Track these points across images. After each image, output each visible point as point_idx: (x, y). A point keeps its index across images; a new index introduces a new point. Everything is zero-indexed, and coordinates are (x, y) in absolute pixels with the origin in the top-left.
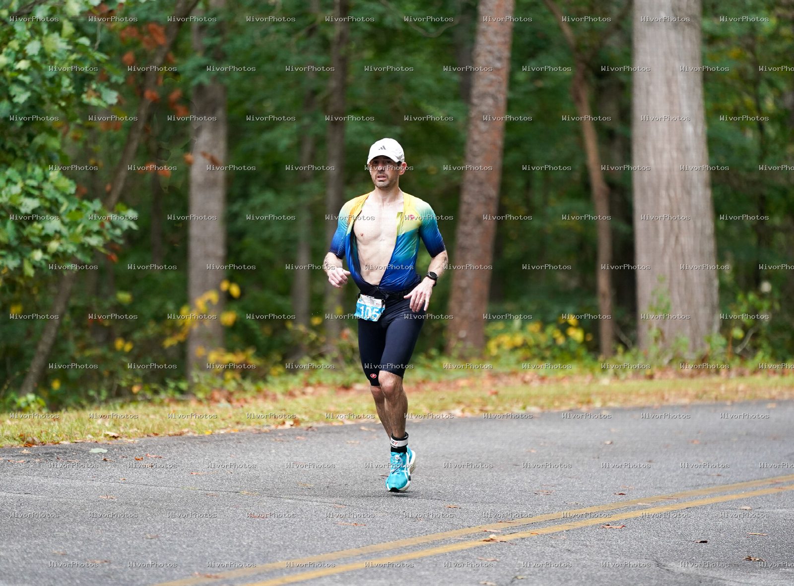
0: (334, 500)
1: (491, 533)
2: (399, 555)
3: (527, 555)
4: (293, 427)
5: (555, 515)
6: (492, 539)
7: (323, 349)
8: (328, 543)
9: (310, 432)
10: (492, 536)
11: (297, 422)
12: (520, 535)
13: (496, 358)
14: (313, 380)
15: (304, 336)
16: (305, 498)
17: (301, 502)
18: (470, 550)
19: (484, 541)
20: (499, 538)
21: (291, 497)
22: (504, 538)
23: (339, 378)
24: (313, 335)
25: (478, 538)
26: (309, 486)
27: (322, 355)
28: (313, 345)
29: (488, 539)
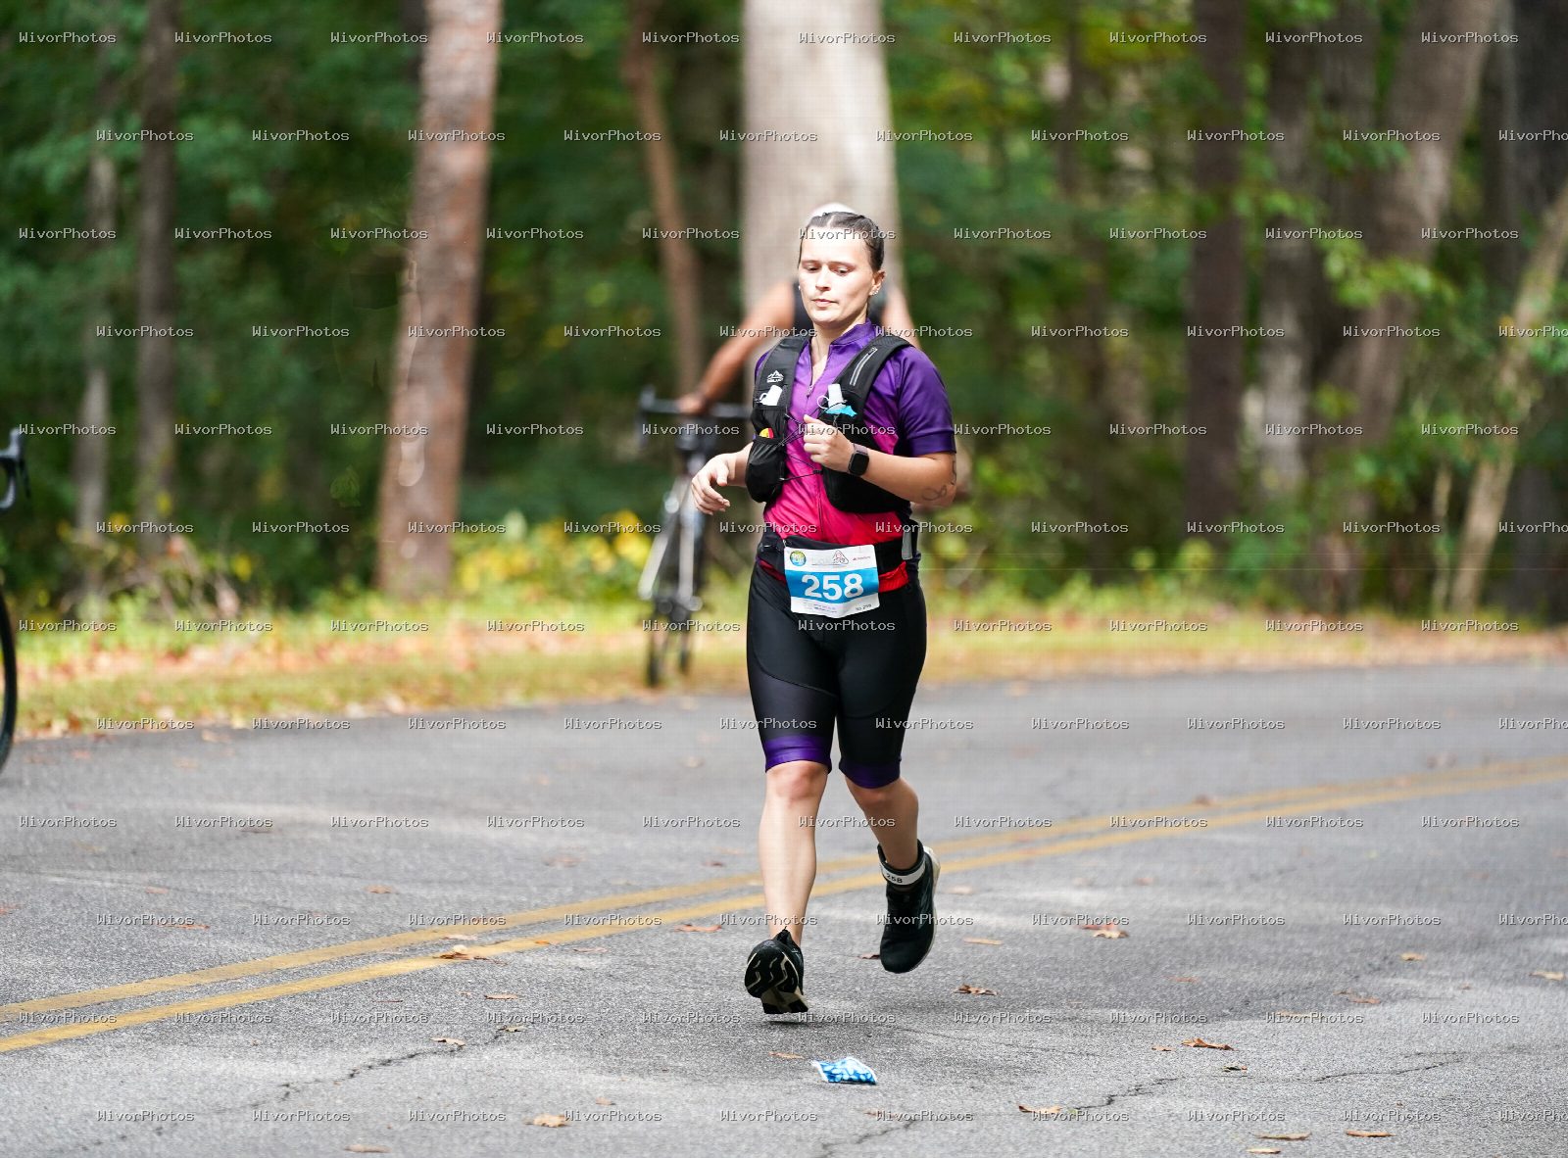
0: (146, 877)
1: (457, 942)
2: (274, 986)
3: (528, 984)
4: (68, 736)
5: (585, 904)
6: (458, 954)
7: (130, 579)
8: (133, 962)
9: (102, 745)
10: (458, 948)
11: (75, 723)
12: (517, 943)
13: (474, 599)
14: (111, 640)
15: (92, 554)
16: (89, 873)
17: (79, 882)
18: (414, 976)
19: (442, 957)
20: (471, 952)
21: (61, 872)
22: (482, 952)
23: (163, 638)
24: (111, 551)
25: (432, 952)
26: (97, 849)
27: (130, 592)
28: (111, 571)
29: (450, 953)
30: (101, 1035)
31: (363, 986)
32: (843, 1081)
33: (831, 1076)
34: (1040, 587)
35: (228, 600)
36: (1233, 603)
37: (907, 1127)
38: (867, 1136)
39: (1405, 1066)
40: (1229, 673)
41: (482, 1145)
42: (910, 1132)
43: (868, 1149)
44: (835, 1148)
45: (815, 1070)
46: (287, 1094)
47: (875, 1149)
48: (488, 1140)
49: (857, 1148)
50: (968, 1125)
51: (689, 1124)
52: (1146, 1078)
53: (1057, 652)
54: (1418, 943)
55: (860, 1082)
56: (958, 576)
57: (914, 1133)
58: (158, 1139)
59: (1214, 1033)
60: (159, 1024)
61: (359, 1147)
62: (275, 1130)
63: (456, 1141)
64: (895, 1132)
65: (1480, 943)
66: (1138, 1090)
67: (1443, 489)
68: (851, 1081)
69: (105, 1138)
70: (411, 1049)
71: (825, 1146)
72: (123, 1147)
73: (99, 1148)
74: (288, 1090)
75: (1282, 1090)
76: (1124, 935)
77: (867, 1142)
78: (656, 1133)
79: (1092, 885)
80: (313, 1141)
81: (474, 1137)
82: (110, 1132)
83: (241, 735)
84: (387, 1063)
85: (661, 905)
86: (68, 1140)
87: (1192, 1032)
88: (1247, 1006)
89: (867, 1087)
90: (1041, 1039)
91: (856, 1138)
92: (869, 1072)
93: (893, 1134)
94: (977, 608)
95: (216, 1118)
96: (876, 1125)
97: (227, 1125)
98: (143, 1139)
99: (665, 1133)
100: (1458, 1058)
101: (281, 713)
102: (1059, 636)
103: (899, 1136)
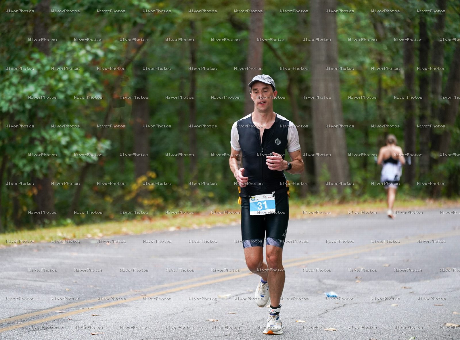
2: (214, 280)
30: (178, 291)
31: (233, 280)
33: (328, 296)
37: (344, 306)
38: (335, 308)
39: (447, 291)
41: (256, 312)
42: (344, 307)
43: (335, 311)
44: (328, 311)
45: (325, 295)
46: (216, 302)
47: (337, 311)
48: (257, 310)
49: (333, 311)
50: (356, 305)
51: (299, 306)
52: (393, 295)
54: (450, 265)
55: (334, 297)
57: (345, 307)
58: (189, 312)
59: (408, 285)
60: (190, 289)
61: (230, 313)
62: (213, 310)
63: (251, 311)
64: (341, 307)
66: (392, 297)
68: (332, 297)
69: (179, 312)
70: (242, 293)
71: (327, 310)
72: (182, 314)
73: (177, 314)
76: (389, 266)
77: (335, 309)
78: (292, 308)
79: (383, 255)
80: (221, 312)
81: (254, 310)
82: (180, 311)
84: (237, 295)
85: (295, 262)
86: (171, 313)
87: (403, 285)
88: (415, 280)
90: (371, 287)
91: (333, 309)
92: (336, 295)
95: (201, 308)
96: (337, 305)
97: (204, 309)
98: (186, 312)
99: (293, 308)
103: (342, 308)
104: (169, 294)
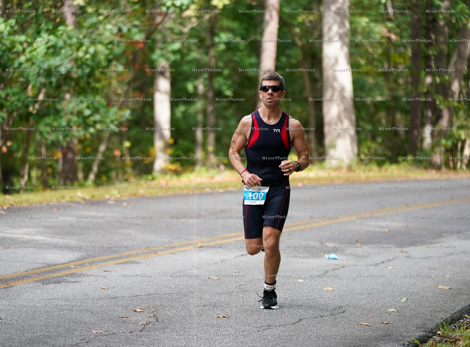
14: (199, 175)
23: (209, 175)
30: (187, 250)
32: (331, 259)
33: (329, 258)
34: (380, 164)
35: (222, 167)
36: (418, 167)
37: (343, 268)
38: (334, 269)
39: (441, 255)
40: (416, 181)
41: (259, 271)
43: (334, 272)
44: (328, 272)
45: (326, 257)
46: (223, 261)
47: (336, 272)
48: (261, 270)
50: (354, 267)
51: (300, 267)
52: (390, 258)
53: (382, 177)
54: (447, 232)
55: (334, 259)
56: (365, 162)
57: (344, 269)
58: (196, 270)
59: (405, 249)
61: (235, 271)
62: (219, 268)
65: (459, 232)
66: (389, 260)
67: (459, 145)
68: (332, 259)
69: (186, 270)
71: (326, 271)
72: (189, 271)
73: (185, 272)
74: (222, 261)
75: (417, 260)
76: (389, 231)
79: (384, 221)
82: (187, 268)
83: (221, 193)
84: (242, 255)
86: (179, 270)
87: (401, 249)
88: (412, 244)
89: (336, 260)
90: (370, 251)
91: (332, 270)
92: (337, 257)
93: (340, 269)
94: (368, 168)
95: (208, 266)
96: (337, 267)
97: (210, 267)
98: (193, 270)
100: (452, 254)
101: (230, 189)
102: (383, 173)
103: (341, 269)
104: (179, 253)
